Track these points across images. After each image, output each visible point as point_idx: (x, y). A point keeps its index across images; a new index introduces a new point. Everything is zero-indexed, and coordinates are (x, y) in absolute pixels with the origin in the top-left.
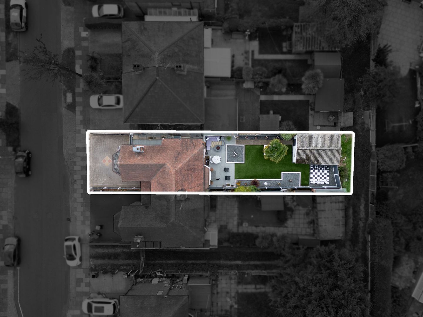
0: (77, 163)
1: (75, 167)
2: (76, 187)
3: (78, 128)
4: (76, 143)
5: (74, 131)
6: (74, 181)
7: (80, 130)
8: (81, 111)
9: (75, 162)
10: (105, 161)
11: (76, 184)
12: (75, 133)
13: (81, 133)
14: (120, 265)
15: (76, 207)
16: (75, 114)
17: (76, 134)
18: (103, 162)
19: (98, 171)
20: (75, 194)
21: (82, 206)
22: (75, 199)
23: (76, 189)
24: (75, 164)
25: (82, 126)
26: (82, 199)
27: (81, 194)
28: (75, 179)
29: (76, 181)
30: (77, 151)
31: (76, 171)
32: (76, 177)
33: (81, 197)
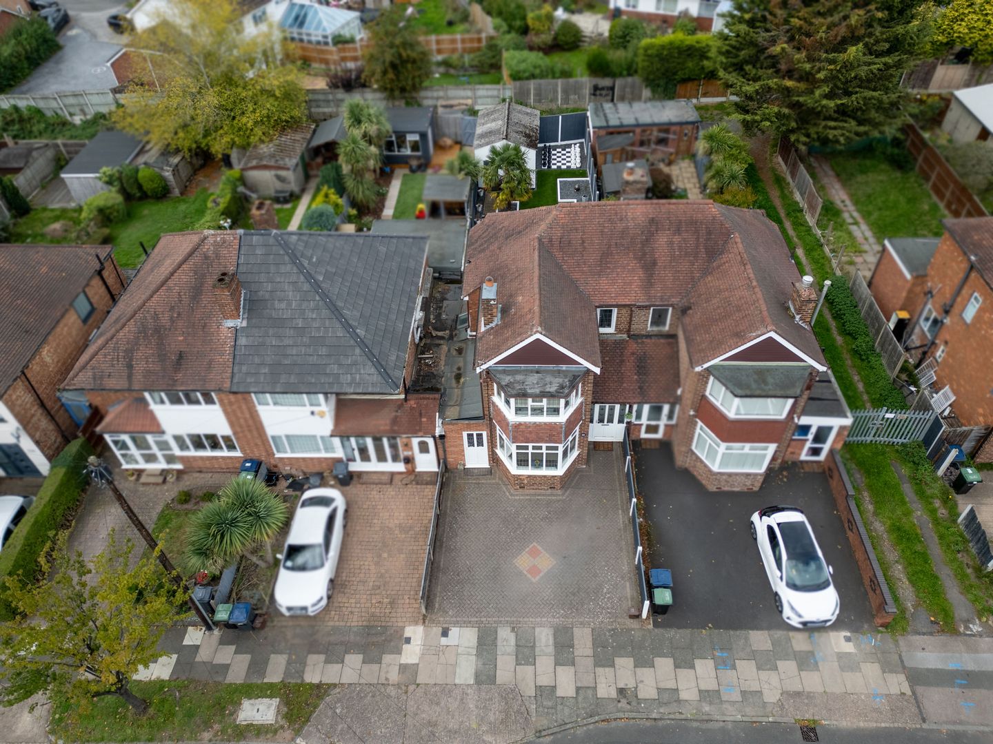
0: (545, 681)
1: (560, 693)
2: (648, 691)
3: (394, 676)
4: (457, 681)
5: (406, 692)
6: (624, 701)
7: (404, 668)
8: (327, 662)
9: (539, 688)
10: (534, 570)
11: (636, 688)
12: (412, 688)
13: (417, 661)
14: (936, 522)
15: (743, 693)
16: (335, 685)
17: (418, 685)
18: (538, 578)
19: (574, 594)
20: (684, 695)
21: (734, 667)
22: (705, 695)
23: (660, 690)
24: (546, 692)
25: (387, 658)
26: (698, 663)
27: (677, 666)
28: (614, 694)
29: (621, 691)
30: (492, 679)
31: (578, 689)
32: (606, 690)
33: (692, 667)
